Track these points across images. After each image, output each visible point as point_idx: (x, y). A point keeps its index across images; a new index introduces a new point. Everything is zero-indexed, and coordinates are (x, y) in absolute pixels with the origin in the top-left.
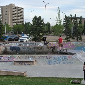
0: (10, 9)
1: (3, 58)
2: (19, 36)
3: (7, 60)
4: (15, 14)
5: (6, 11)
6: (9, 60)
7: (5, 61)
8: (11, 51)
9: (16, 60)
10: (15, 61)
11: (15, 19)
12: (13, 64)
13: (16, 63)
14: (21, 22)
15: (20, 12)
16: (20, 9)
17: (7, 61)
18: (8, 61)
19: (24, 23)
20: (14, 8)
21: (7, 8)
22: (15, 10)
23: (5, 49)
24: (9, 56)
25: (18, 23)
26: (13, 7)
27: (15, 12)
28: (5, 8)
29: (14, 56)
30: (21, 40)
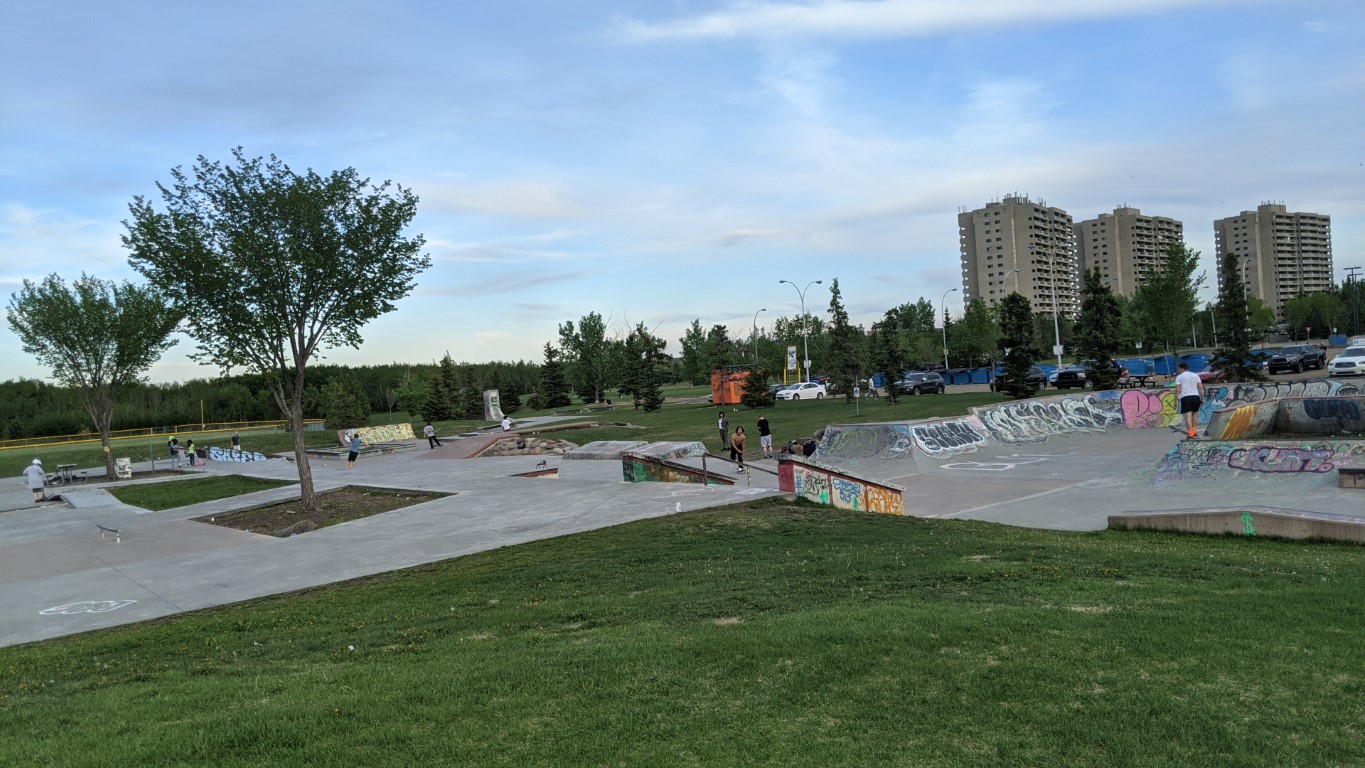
0: (1261, 227)
1: (1273, 453)
2: (1325, 348)
3: (1299, 463)
4: (1289, 249)
5: (1241, 239)
6: (1306, 462)
7: (1286, 467)
8: (1311, 420)
9: (1346, 465)
10: (1342, 471)
11: (1290, 269)
12: (1331, 483)
13: (1349, 481)
14: (1321, 282)
15: (1311, 235)
16: (1311, 221)
17: (1297, 467)
18: (1302, 469)
19: (1341, 286)
20: (1278, 220)
21: (1244, 224)
22: (1287, 228)
23: (1278, 412)
24: (1308, 445)
25: (1306, 289)
26: (1278, 217)
27: (1289, 241)
28: (1236, 225)
29: (1336, 443)
30: (1339, 365)
